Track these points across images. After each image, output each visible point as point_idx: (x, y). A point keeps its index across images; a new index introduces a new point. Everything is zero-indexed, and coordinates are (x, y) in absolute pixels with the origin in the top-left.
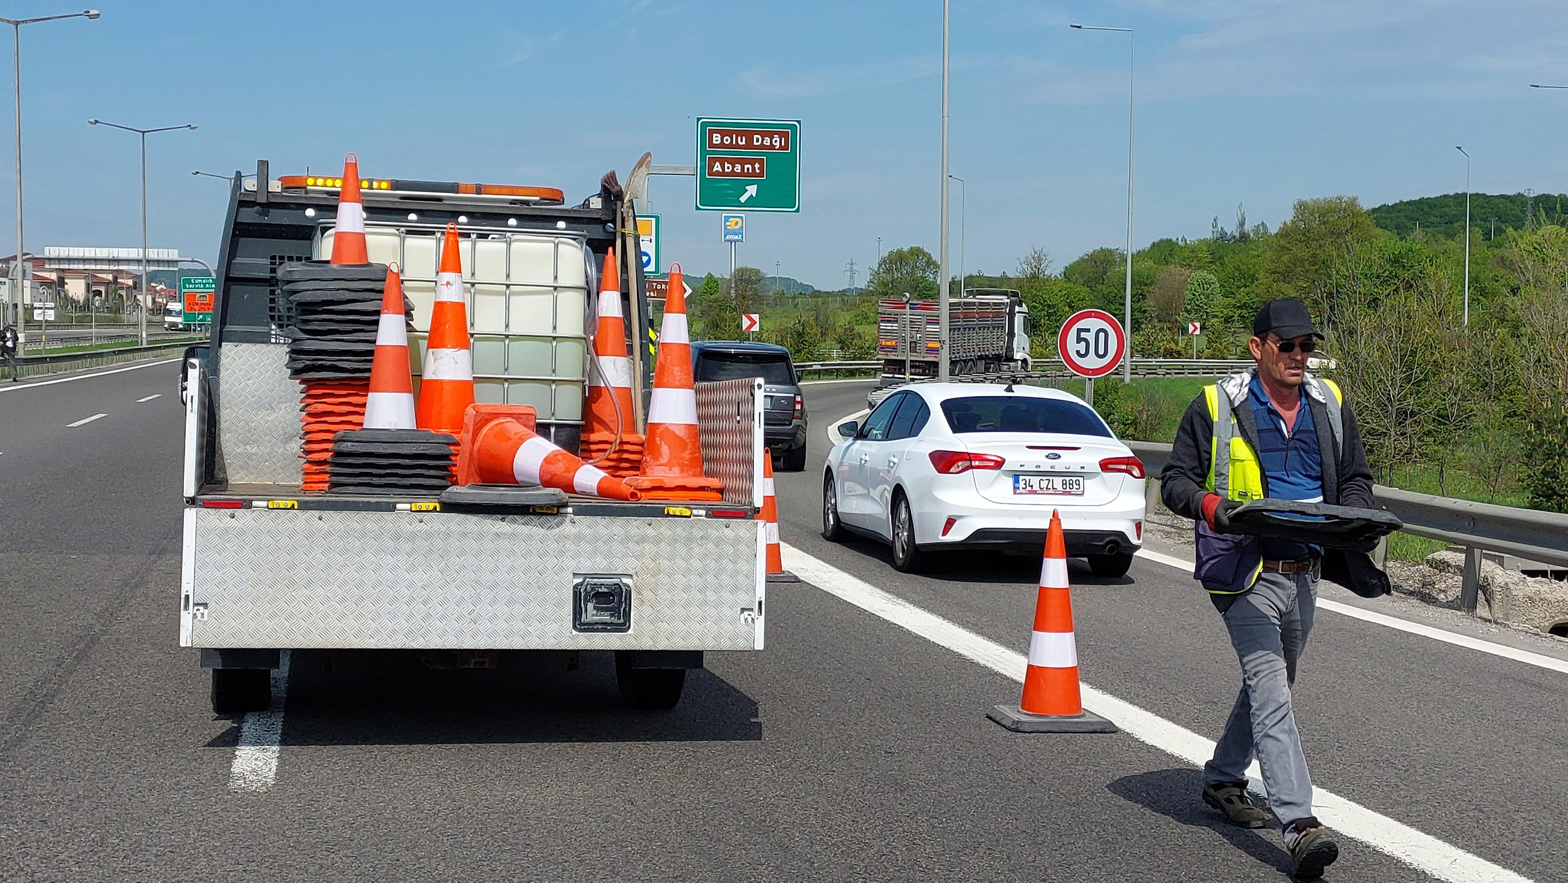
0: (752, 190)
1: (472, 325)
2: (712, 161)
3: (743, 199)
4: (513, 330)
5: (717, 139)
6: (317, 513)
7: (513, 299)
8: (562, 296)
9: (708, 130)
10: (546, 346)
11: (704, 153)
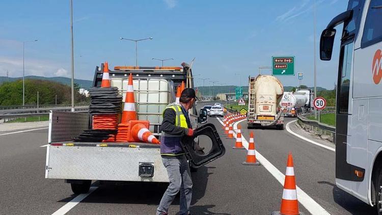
0: (284, 71)
1: (139, 101)
2: (275, 65)
3: (282, 73)
4: (149, 102)
5: (276, 61)
6: (77, 147)
7: (149, 95)
8: (161, 94)
9: (274, 59)
10: (157, 106)
11: (273, 64)
